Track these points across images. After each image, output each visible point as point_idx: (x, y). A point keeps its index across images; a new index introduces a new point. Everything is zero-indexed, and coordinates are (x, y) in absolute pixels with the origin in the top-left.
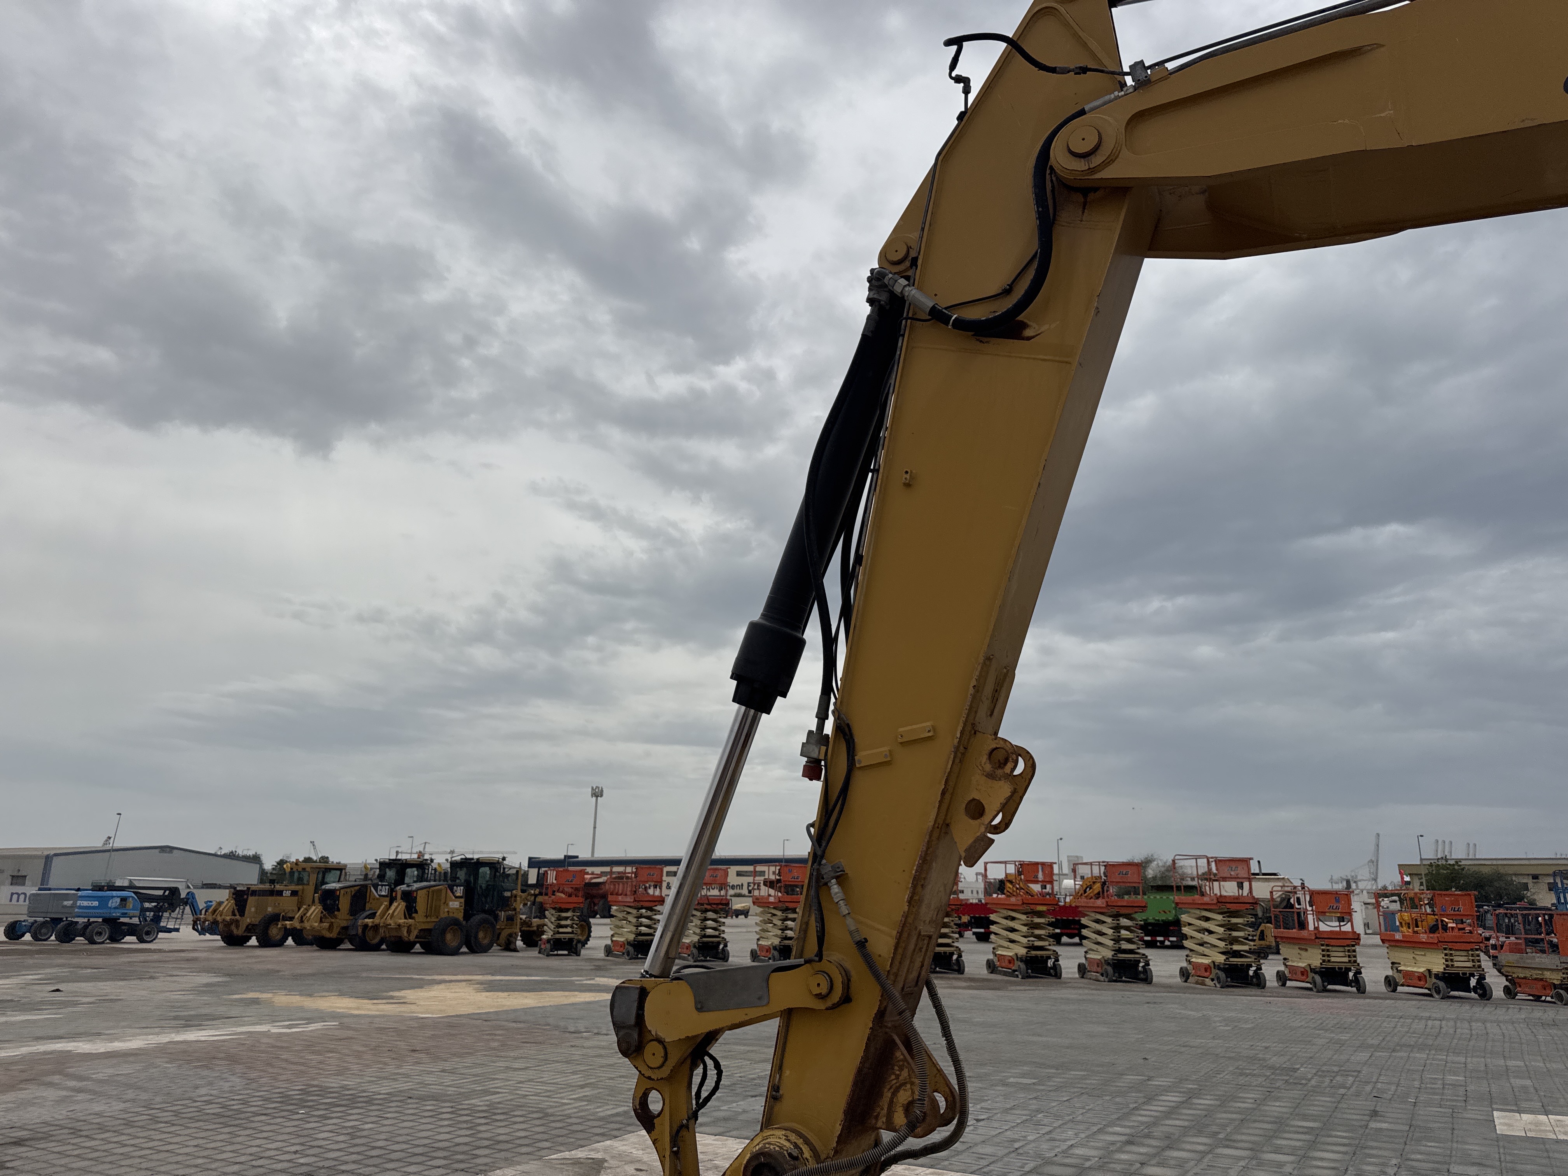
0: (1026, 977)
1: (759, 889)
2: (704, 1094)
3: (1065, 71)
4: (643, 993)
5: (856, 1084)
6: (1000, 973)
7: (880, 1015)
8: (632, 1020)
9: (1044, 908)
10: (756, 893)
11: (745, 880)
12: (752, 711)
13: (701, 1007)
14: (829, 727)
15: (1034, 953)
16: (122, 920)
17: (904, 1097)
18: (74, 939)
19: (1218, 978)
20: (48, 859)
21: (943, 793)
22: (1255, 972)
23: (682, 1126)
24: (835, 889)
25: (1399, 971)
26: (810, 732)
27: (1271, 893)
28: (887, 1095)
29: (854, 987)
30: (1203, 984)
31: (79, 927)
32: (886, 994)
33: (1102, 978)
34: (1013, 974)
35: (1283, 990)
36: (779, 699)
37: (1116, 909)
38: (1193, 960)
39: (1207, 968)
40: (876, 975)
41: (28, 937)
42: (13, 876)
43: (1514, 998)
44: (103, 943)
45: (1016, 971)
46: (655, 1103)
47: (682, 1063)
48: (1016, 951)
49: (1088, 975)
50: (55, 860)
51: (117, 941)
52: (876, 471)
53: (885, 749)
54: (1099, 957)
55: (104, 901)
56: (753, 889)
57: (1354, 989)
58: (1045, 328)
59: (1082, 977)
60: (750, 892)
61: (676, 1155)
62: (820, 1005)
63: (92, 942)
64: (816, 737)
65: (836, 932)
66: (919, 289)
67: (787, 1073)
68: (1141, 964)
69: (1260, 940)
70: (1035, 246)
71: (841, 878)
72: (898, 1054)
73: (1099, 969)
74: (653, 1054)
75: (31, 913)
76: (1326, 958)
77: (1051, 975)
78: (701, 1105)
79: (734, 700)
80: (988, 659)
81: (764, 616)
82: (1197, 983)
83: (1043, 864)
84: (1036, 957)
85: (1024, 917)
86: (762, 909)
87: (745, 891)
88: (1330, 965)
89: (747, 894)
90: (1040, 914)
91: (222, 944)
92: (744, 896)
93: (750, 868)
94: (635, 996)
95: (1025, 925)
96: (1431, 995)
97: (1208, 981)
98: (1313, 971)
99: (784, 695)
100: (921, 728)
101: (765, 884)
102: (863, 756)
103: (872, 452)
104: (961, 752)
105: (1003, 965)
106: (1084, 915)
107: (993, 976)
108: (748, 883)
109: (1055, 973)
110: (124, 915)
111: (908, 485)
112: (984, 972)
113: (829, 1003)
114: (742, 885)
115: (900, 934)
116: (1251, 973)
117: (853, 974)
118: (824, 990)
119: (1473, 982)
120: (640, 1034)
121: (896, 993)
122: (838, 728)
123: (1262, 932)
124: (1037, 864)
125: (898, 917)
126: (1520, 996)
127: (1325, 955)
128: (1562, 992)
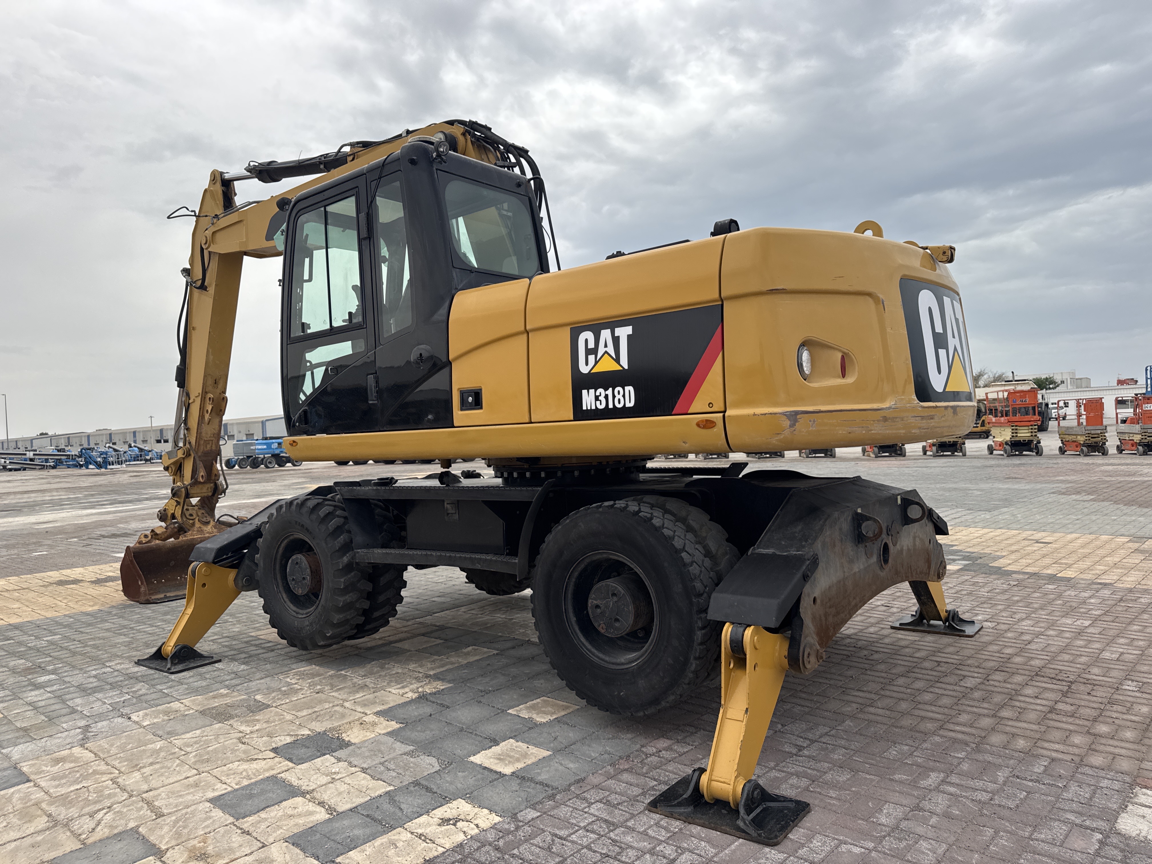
16: (282, 455)
18: (259, 466)
20: (263, 423)
31: (260, 459)
41: (237, 467)
42: (247, 435)
43: (1063, 454)
44: (273, 467)
50: (267, 423)
51: (283, 466)
55: (269, 445)
63: (267, 467)
69: (981, 426)
75: (236, 454)
76: (1015, 435)
88: (1017, 439)
91: (335, 465)
98: (1007, 443)
104: (203, 399)
110: (282, 452)
111: (194, 330)
123: (983, 421)
126: (1068, 453)
127: (1015, 432)
128: (1085, 449)
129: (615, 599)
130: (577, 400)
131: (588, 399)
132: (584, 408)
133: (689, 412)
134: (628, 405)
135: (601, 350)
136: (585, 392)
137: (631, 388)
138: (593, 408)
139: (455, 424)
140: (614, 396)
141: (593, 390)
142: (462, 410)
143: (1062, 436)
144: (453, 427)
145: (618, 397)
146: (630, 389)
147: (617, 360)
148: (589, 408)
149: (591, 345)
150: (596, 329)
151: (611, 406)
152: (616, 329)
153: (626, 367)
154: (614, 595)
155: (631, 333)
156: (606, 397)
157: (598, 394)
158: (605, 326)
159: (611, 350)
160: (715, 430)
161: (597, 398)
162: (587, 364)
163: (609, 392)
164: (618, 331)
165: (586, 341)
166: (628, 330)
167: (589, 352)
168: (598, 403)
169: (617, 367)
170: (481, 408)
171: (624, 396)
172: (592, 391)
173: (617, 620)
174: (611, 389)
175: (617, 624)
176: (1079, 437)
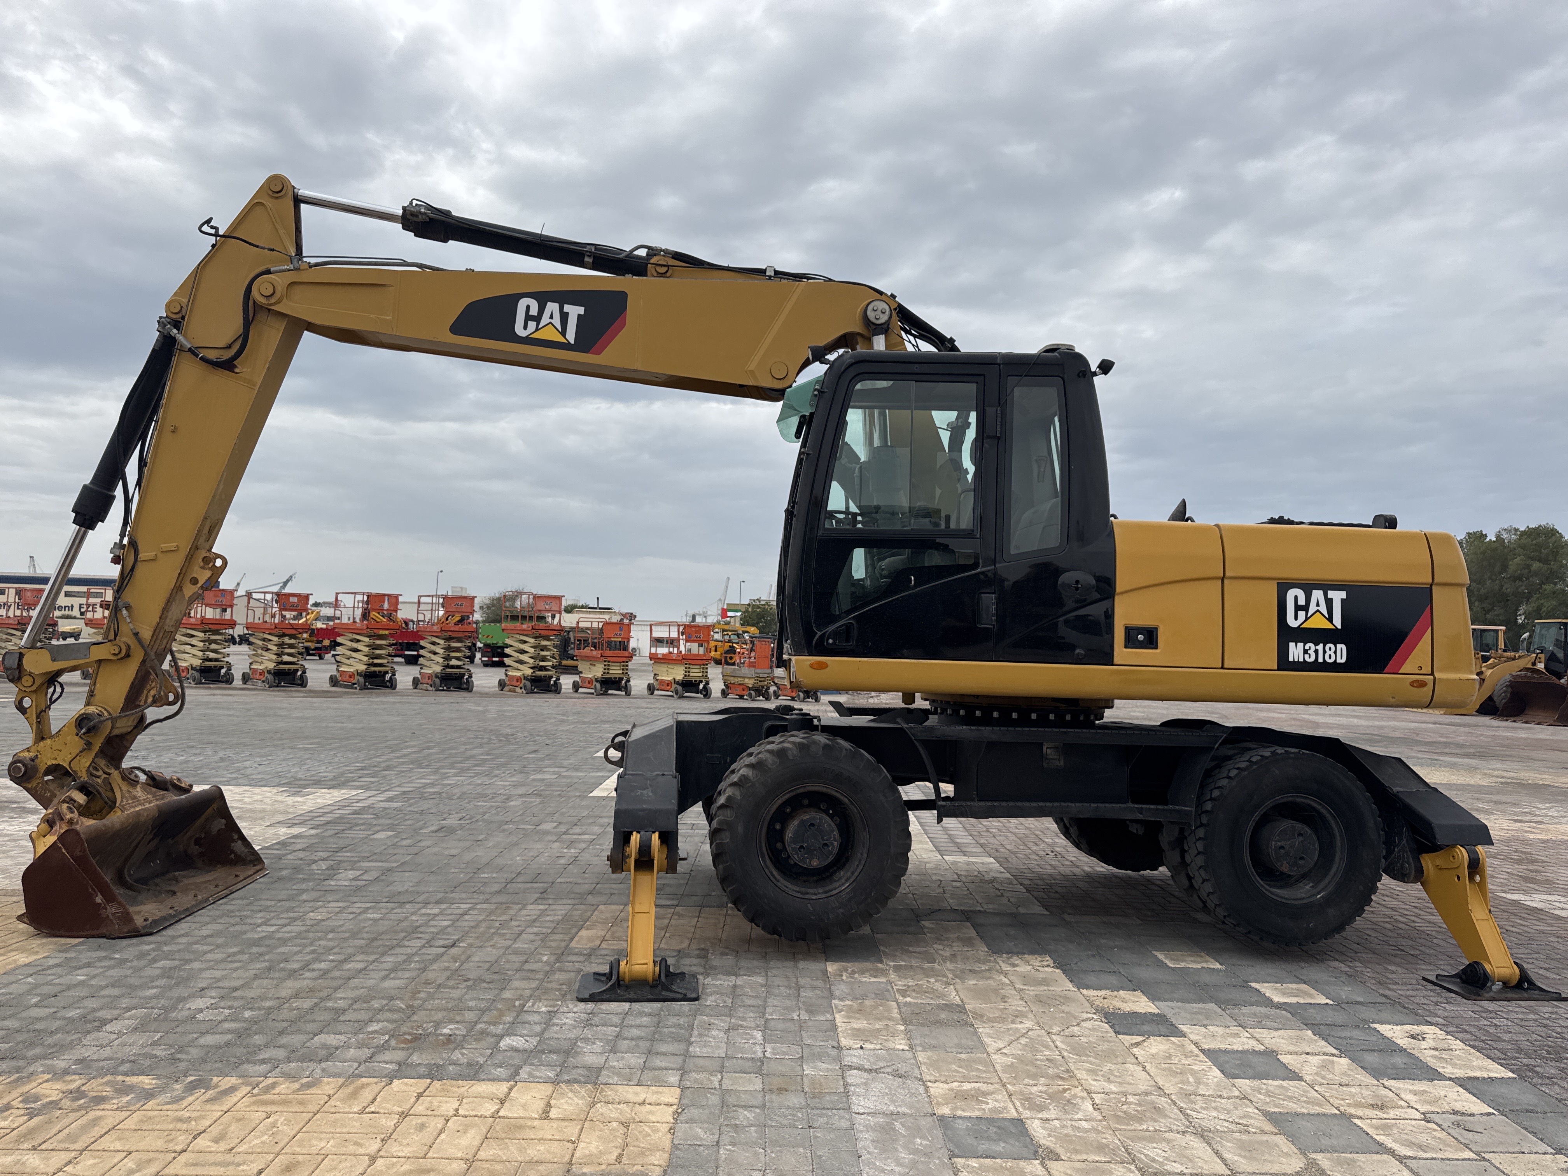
0: (364, 688)
1: (94, 611)
2: (54, 697)
3: (264, 248)
4: (21, 656)
5: (131, 688)
6: (341, 686)
7: (144, 662)
8: (16, 666)
9: (387, 632)
10: (89, 615)
11: (76, 601)
12: (83, 529)
13: (54, 660)
14: (126, 541)
15: (373, 669)
17: (153, 692)
19: (525, 686)
21: (179, 574)
22: (555, 682)
23: (42, 711)
24: (124, 612)
25: (657, 680)
26: (115, 543)
27: (578, 623)
28: (145, 692)
29: (131, 650)
30: (515, 692)
32: (146, 654)
33: (430, 688)
34: (352, 686)
35: (576, 695)
36: (100, 523)
37: (450, 633)
38: (510, 673)
39: (518, 679)
40: (143, 646)
43: (726, 697)
45: (354, 684)
46: (27, 702)
47: (42, 685)
48: (357, 668)
49: (420, 686)
52: (157, 422)
53: (153, 553)
54: (430, 672)
56: (87, 611)
57: (624, 693)
58: (245, 370)
59: (415, 688)
60: (82, 614)
61: (39, 723)
62: (115, 658)
64: (119, 545)
65: (125, 629)
66: (185, 336)
67: (98, 685)
68: (466, 677)
70: (241, 331)
71: (128, 608)
72: (151, 677)
73: (429, 681)
74: (26, 681)
76: (607, 671)
77: (388, 687)
78: (52, 702)
79: (74, 522)
80: (205, 518)
81: (91, 482)
82: (510, 691)
83: (389, 596)
84: (375, 672)
85: (367, 639)
86: (95, 631)
87: (76, 612)
88: (609, 676)
89: (78, 616)
90: (381, 637)
92: (75, 618)
93: (84, 589)
94: (17, 656)
95: (366, 646)
96: (672, 696)
97: (518, 690)
98: (597, 681)
99: (103, 521)
100: (172, 545)
101: (101, 606)
102: (142, 556)
103: (155, 411)
104: (190, 558)
105: (345, 679)
106: (423, 638)
107: (334, 689)
108: (80, 605)
109: (391, 685)
111: (173, 432)
112: (327, 686)
113: (119, 657)
114: (72, 606)
115: (155, 630)
116: (552, 682)
117: (132, 647)
118: (117, 652)
119: (701, 687)
120: (20, 672)
121: (152, 654)
122: (130, 542)
124: (384, 595)
125: (154, 623)
126: (730, 696)
127: (607, 669)
128: (752, 692)
129: (1301, 838)
130: (1283, 652)
131: (1296, 651)
132: (1291, 659)
133: (1400, 672)
134: (1339, 661)
135: (1312, 608)
136: (1292, 645)
137: (1343, 647)
138: (1301, 660)
139: (1115, 662)
140: (1324, 652)
141: (1302, 644)
142: (1126, 647)
143: (726, 678)
144: (1113, 665)
145: (1328, 653)
146: (1341, 647)
147: (1330, 619)
148: (1296, 660)
149: (1302, 602)
150: (1308, 588)
151: (1320, 660)
152: (1329, 592)
153: (1339, 627)
154: (1300, 835)
155: (1345, 597)
156: (1316, 652)
157: (1307, 647)
158: (1318, 587)
159: (1323, 609)
160: (1425, 689)
161: (1306, 652)
162: (1296, 618)
163: (1320, 647)
164: (1331, 594)
165: (1296, 598)
166: (1343, 594)
167: (1298, 608)
168: (1307, 656)
169: (1328, 626)
170: (1156, 648)
171: (1335, 652)
172: (1300, 645)
173: (1302, 858)
174: (1321, 645)
175: (1301, 862)
176: (747, 680)
